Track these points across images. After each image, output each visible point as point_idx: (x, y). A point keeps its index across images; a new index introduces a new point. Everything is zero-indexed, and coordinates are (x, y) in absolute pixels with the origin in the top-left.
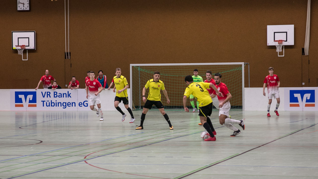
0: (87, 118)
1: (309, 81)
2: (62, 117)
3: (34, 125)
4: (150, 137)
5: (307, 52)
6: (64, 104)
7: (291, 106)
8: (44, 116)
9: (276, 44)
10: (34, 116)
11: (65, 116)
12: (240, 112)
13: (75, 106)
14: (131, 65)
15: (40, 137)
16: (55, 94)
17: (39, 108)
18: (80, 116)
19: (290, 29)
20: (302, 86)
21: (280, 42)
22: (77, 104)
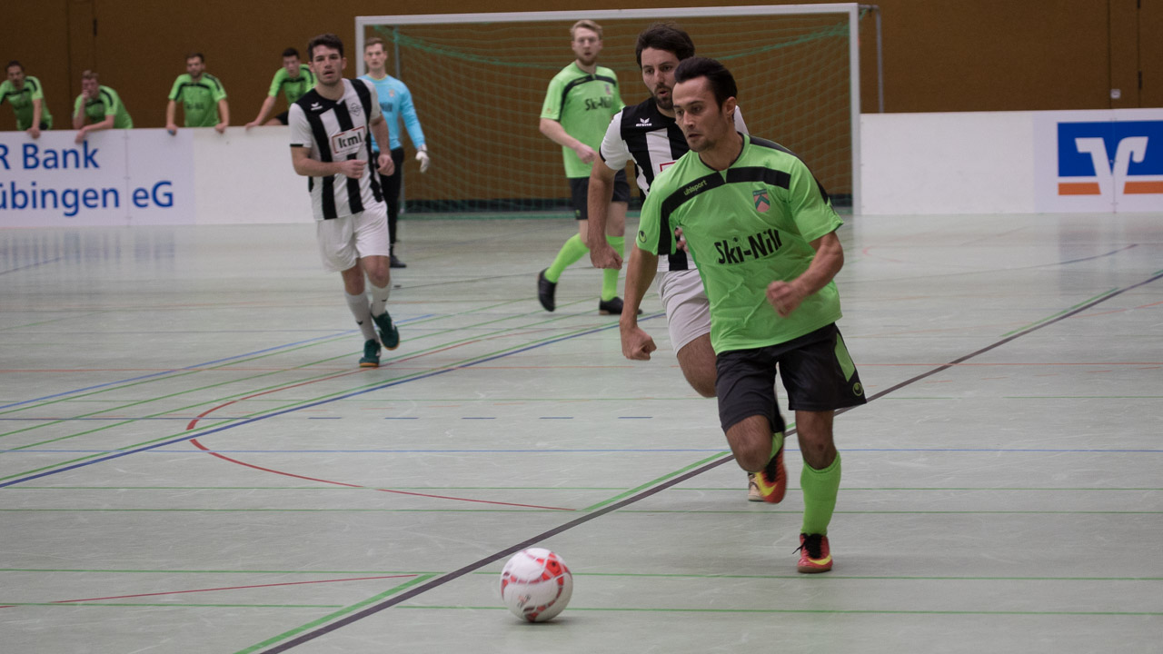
0: (173, 256)
1: (1140, 83)
2: (61, 255)
6: (70, 199)
7: (1064, 190)
11: (76, 248)
13: (117, 204)
14: (362, 21)
16: (29, 153)
18: (141, 251)
20: (1110, 104)
22: (126, 198)
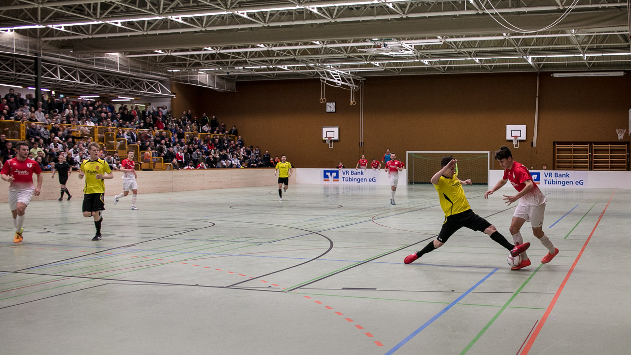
0: (375, 190)
1: (536, 166)
2: (357, 189)
3: (337, 194)
4: (420, 204)
5: (535, 145)
6: (359, 180)
8: (344, 188)
9: (513, 138)
10: (337, 188)
11: (359, 188)
12: (486, 188)
13: (366, 181)
14: (407, 152)
15: (341, 203)
16: (352, 172)
17: (341, 182)
18: (370, 189)
19: (523, 128)
21: (516, 137)
22: (368, 180)
